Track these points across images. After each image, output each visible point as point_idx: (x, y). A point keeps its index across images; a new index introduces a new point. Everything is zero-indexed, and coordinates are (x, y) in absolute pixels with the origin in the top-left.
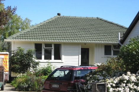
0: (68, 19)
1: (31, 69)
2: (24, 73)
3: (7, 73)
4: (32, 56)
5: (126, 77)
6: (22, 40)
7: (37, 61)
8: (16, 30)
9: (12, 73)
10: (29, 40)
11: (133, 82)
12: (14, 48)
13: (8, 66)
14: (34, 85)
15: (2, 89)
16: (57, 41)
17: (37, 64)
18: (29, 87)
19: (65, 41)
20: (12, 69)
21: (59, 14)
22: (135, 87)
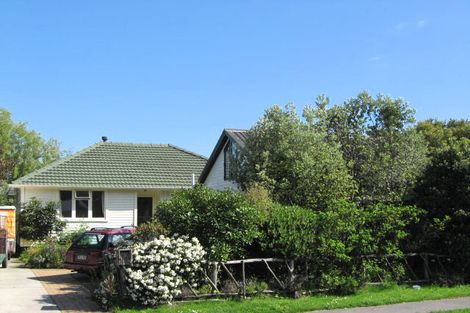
0: (118, 148)
1: (54, 234)
2: (42, 239)
3: (12, 240)
4: (55, 212)
5: (158, 242)
6: (38, 185)
7: (63, 219)
8: (33, 161)
9: (22, 240)
10: (50, 185)
11: (166, 248)
12: (25, 199)
13: (14, 230)
14: (55, 258)
15: (4, 266)
16: (96, 187)
17: (63, 224)
18: (46, 261)
19: (109, 186)
20: (21, 235)
21: (104, 139)
22: (168, 254)
